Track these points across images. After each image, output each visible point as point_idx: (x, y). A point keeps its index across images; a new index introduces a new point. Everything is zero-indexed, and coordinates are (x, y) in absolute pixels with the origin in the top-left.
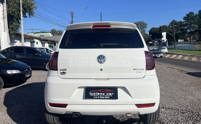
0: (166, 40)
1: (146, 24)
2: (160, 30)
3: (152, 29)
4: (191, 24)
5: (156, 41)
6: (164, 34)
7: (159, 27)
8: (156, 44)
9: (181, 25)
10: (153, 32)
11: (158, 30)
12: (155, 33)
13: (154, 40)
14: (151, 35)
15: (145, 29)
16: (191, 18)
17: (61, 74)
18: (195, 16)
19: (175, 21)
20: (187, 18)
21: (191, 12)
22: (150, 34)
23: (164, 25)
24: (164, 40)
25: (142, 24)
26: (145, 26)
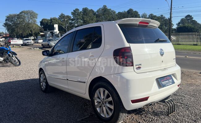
0: (59, 32)
1: (37, 14)
2: (52, 22)
3: (42, 20)
4: (77, 19)
5: (49, 33)
6: (56, 26)
7: (50, 19)
8: (49, 35)
9: (70, 19)
10: (44, 23)
11: (50, 21)
12: (47, 24)
13: (46, 31)
14: (43, 26)
15: (36, 19)
16: (77, 14)
17: (137, 69)
18: (80, 13)
19: (63, 14)
20: (74, 13)
21: (77, 9)
22: (41, 25)
23: (54, 17)
24: (57, 32)
25: (32, 13)
26: (36, 16)
